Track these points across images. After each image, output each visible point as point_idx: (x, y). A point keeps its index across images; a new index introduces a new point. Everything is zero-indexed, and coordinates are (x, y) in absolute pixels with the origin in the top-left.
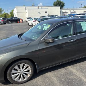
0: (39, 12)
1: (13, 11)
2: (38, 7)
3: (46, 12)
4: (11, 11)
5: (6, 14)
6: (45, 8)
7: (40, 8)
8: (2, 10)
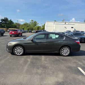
0: (65, 27)
1: (45, 25)
2: (66, 22)
3: (72, 28)
4: (43, 25)
5: (39, 27)
8: (37, 23)
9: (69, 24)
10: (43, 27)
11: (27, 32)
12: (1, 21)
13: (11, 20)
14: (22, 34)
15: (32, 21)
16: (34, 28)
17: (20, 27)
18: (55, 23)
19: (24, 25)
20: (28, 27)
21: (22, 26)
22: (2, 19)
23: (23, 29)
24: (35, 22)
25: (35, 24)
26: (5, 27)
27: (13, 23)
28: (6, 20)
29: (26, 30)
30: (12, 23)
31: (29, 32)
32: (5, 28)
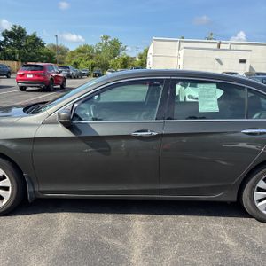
0: (217, 59)
1: (146, 51)
2: (220, 43)
3: (243, 61)
5: (128, 57)
6: (242, 47)
7: (227, 47)
8: (123, 46)
9: (230, 50)
10: (141, 58)
11: (88, 75)
12: (2, 39)
13: (34, 35)
14: (64, 81)
15: (106, 38)
16: (111, 62)
17: (67, 57)
18: (183, 45)
19: (79, 51)
20: (91, 57)
21: (73, 56)
22: (7, 31)
23: (76, 65)
24: (116, 41)
25: (115, 48)
26: (17, 58)
27: (43, 45)
28: (17, 34)
29: (83, 68)
30: (40, 44)
31: (95, 76)
32: (15, 60)
